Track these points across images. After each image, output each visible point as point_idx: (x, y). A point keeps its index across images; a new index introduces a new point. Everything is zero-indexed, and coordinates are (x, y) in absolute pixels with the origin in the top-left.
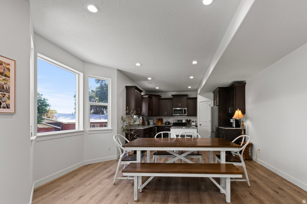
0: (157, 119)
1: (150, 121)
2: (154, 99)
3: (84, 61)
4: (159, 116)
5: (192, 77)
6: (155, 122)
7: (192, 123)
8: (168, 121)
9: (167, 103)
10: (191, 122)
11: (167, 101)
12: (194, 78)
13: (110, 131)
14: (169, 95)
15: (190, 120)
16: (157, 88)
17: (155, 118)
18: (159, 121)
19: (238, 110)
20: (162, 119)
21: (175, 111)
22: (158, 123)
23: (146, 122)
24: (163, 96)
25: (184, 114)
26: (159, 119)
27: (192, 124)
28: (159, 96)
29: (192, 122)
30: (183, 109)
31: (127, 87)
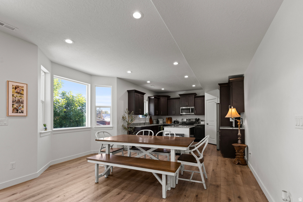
0: (167, 118)
1: (159, 120)
2: (162, 100)
3: (91, 75)
4: (168, 115)
5: (186, 77)
6: (165, 121)
7: (201, 122)
8: (177, 120)
9: (174, 103)
10: (200, 121)
11: (174, 101)
12: (189, 77)
13: (111, 129)
14: (177, 95)
15: (199, 119)
16: (163, 89)
17: (165, 117)
18: (168, 120)
19: (232, 108)
20: (171, 118)
21: (182, 110)
22: (167, 121)
23: (155, 122)
24: (172, 96)
25: (191, 112)
26: (169, 118)
27: (201, 123)
28: (168, 97)
29: (202, 121)
30: (191, 108)
31: (129, 92)
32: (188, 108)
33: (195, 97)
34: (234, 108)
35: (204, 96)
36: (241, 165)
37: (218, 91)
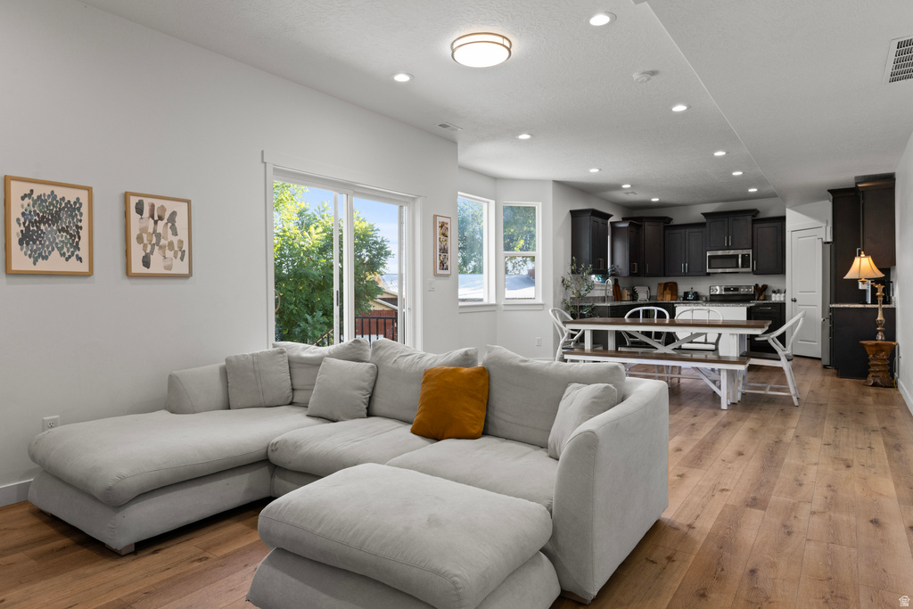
0: (660, 284)
1: (638, 289)
2: (649, 228)
4: (665, 276)
5: (738, 173)
6: (654, 292)
7: (773, 295)
8: (696, 290)
9: (687, 238)
10: (769, 292)
11: (687, 233)
12: (744, 173)
13: (541, 308)
14: (696, 214)
15: (765, 287)
16: (655, 200)
17: (655, 283)
18: (665, 289)
19: (863, 255)
20: (675, 284)
21: (712, 261)
22: (663, 294)
23: (626, 294)
24: (678, 219)
25: (743, 267)
26: (666, 285)
27: (773, 299)
28: (665, 222)
29: (774, 292)
30: (740, 253)
31: (574, 214)
32: (732, 252)
33: (753, 220)
34: (866, 255)
35: (782, 219)
36: (881, 386)
37: (827, 206)
